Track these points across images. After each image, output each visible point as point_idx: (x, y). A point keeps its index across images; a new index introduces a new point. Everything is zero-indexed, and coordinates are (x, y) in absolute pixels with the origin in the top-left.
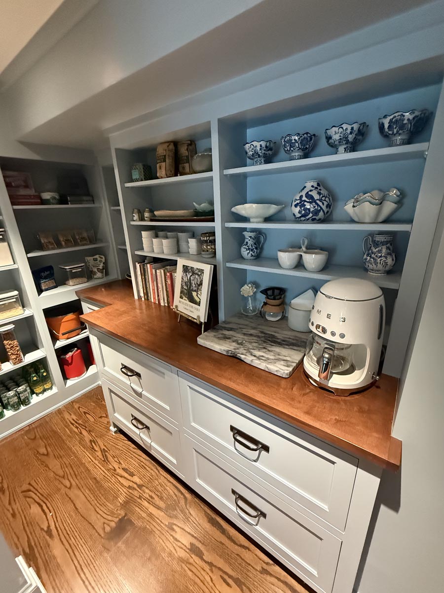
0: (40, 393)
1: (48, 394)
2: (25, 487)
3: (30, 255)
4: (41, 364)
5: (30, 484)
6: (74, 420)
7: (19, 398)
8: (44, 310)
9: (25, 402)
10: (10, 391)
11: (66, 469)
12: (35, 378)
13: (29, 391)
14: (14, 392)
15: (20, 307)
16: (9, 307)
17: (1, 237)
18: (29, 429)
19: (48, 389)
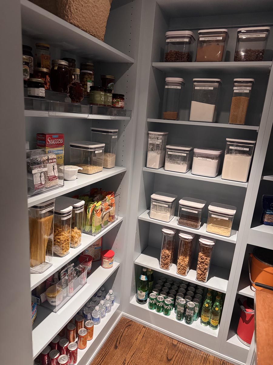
1: (208, 330)
3: (266, 178)
7: (185, 310)
8: (248, 245)
9: (189, 319)
12: (207, 305)
13: (197, 311)
14: (185, 302)
15: (230, 229)
16: (220, 223)
17: (248, 149)
18: (175, 346)
19: (212, 326)
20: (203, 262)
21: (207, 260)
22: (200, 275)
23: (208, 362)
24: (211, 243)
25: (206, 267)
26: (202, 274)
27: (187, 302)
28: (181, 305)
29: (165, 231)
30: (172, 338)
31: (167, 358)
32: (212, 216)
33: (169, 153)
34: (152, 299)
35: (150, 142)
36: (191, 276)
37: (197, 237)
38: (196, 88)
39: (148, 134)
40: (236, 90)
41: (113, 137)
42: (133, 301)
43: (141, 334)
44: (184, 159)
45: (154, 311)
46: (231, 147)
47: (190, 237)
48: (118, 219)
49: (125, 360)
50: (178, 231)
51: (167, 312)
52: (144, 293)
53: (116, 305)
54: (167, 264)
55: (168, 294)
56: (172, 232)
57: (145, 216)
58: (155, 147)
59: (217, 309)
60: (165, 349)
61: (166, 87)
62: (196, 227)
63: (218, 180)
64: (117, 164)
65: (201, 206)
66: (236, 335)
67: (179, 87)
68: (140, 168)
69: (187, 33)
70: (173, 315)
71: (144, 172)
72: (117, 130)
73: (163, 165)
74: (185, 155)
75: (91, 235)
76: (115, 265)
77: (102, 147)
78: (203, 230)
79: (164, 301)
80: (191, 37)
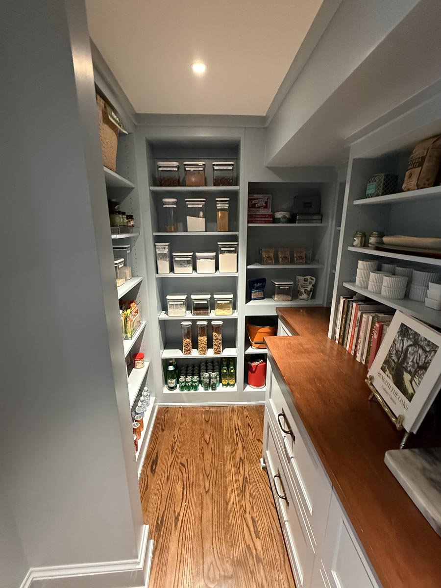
0: (225, 385)
1: (229, 389)
2: (184, 461)
3: (249, 267)
4: (232, 361)
5: (187, 460)
6: (238, 425)
7: (210, 381)
8: (246, 316)
9: (214, 387)
10: (207, 372)
11: (213, 470)
12: (225, 371)
13: (218, 379)
14: (208, 375)
15: (231, 309)
16: (224, 306)
17: (234, 249)
18: (208, 411)
19: (231, 385)
20: (217, 339)
21: (219, 337)
23: (234, 411)
24: (220, 323)
25: (220, 342)
26: (217, 349)
27: (210, 374)
28: (206, 378)
29: (184, 323)
30: (204, 407)
31: (206, 421)
32: (218, 302)
33: (176, 259)
34: (182, 383)
35: (158, 252)
36: (210, 353)
37: (209, 321)
38: (189, 206)
39: (155, 245)
40: (219, 206)
41: (128, 252)
42: (166, 390)
43: (179, 413)
44: (188, 262)
45: (186, 391)
46: (222, 249)
47: (206, 323)
48: (144, 323)
49: (174, 435)
50: (194, 321)
51: (196, 388)
52: (174, 381)
53: (152, 399)
54: (189, 350)
55: (193, 375)
56: (189, 323)
57: (163, 316)
58: (163, 256)
59: (232, 371)
60: (202, 416)
61: (164, 206)
62: (207, 314)
63: (217, 274)
64: (133, 275)
65: (208, 297)
66: (249, 384)
67: (175, 206)
68: (154, 276)
69: (175, 163)
70: (201, 389)
71: (157, 279)
72: (129, 246)
73: (172, 269)
74: (190, 259)
76: (147, 364)
77: (122, 262)
78: (212, 315)
79: (192, 380)
80: (178, 167)
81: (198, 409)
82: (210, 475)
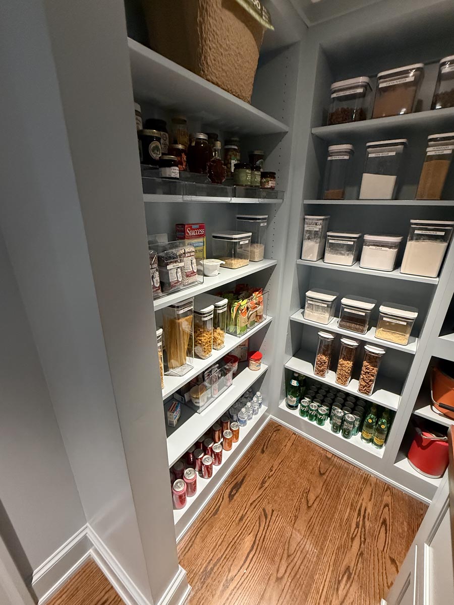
0: (366, 439)
1: (370, 448)
2: (269, 510)
4: (386, 413)
5: (273, 511)
6: (365, 510)
8: (433, 357)
9: (346, 433)
11: (299, 552)
12: (370, 421)
13: (357, 426)
14: (343, 414)
15: (408, 335)
16: (394, 328)
17: (443, 233)
18: (329, 459)
19: (376, 444)
20: (368, 373)
21: (373, 371)
22: (364, 387)
23: (369, 484)
24: (381, 352)
25: (372, 378)
26: (366, 386)
27: (345, 414)
28: (339, 418)
29: (322, 334)
30: (326, 451)
31: (320, 471)
32: (384, 319)
33: (330, 241)
34: (303, 406)
35: (306, 228)
36: (353, 387)
37: (363, 343)
38: (370, 156)
39: (304, 219)
40: (431, 151)
41: (262, 225)
42: (283, 405)
43: (291, 441)
44: (349, 248)
45: (306, 419)
46: (416, 232)
47: (355, 344)
48: (267, 319)
49: (272, 467)
50: (338, 336)
51: (321, 422)
52: (295, 399)
53: (264, 408)
54: (323, 371)
55: (322, 403)
56: (331, 336)
57: (298, 317)
58: (313, 235)
59: (383, 427)
60: (317, 461)
61: (329, 158)
62: (362, 332)
63: (396, 274)
64: (266, 256)
65: (370, 306)
66: (407, 458)
67: (346, 157)
68: (294, 260)
70: (327, 426)
71: (298, 266)
72: (267, 216)
73: (322, 257)
74: (352, 243)
75: (236, 336)
76: (263, 367)
77: (248, 237)
78: (371, 335)
79: (317, 410)
80: (366, 86)
81: (317, 448)
82: (293, 556)
